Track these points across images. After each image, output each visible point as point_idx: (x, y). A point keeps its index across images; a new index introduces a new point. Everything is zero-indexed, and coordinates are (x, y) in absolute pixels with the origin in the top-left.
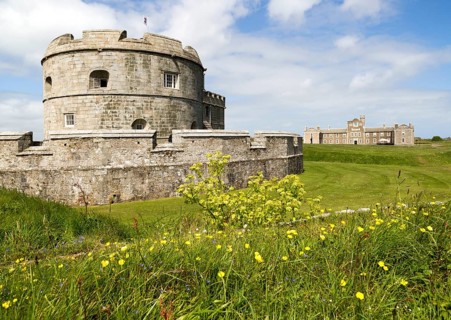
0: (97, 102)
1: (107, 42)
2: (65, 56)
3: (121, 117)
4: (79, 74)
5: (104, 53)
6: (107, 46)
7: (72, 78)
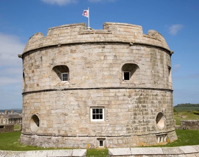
0: (130, 96)
1: (135, 37)
2: (93, 46)
3: (149, 112)
4: (111, 65)
5: (134, 47)
6: (137, 41)
7: (102, 70)
